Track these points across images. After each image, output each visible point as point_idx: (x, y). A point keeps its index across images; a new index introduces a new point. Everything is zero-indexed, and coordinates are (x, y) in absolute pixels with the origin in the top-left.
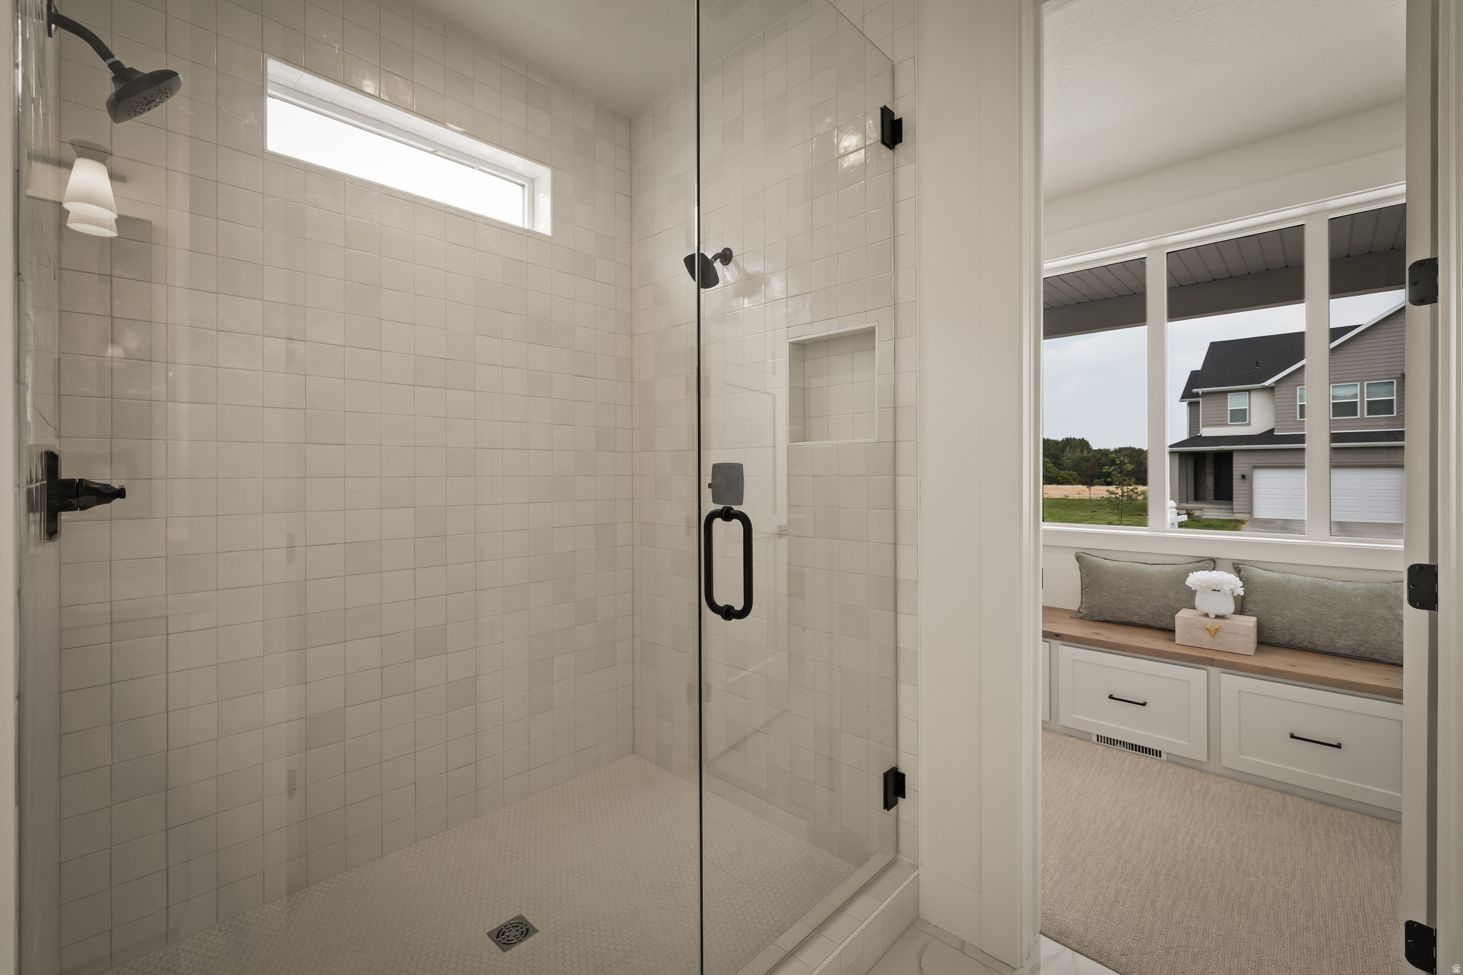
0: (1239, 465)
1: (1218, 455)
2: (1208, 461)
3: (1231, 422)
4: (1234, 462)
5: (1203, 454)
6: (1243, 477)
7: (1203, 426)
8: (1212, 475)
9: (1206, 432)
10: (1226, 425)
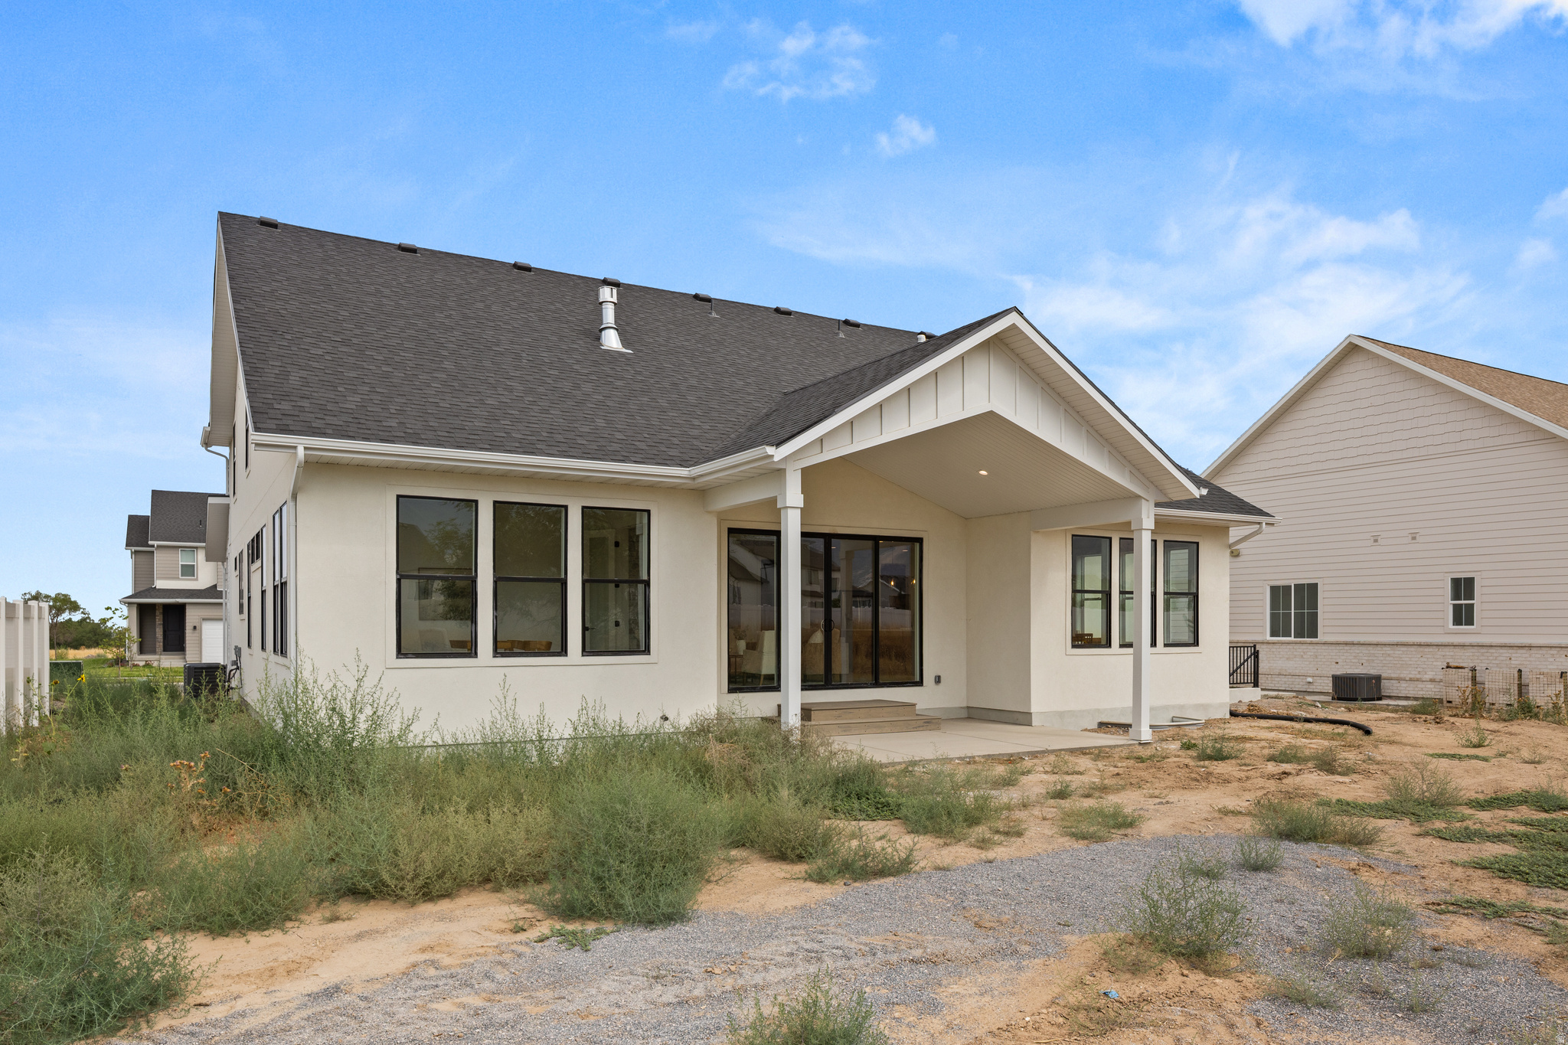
0: (192, 616)
1: (166, 607)
2: (157, 613)
3: (182, 576)
4: (187, 614)
5: (153, 606)
6: (195, 628)
7: (158, 578)
8: (162, 626)
9: (160, 584)
10: (178, 579)
